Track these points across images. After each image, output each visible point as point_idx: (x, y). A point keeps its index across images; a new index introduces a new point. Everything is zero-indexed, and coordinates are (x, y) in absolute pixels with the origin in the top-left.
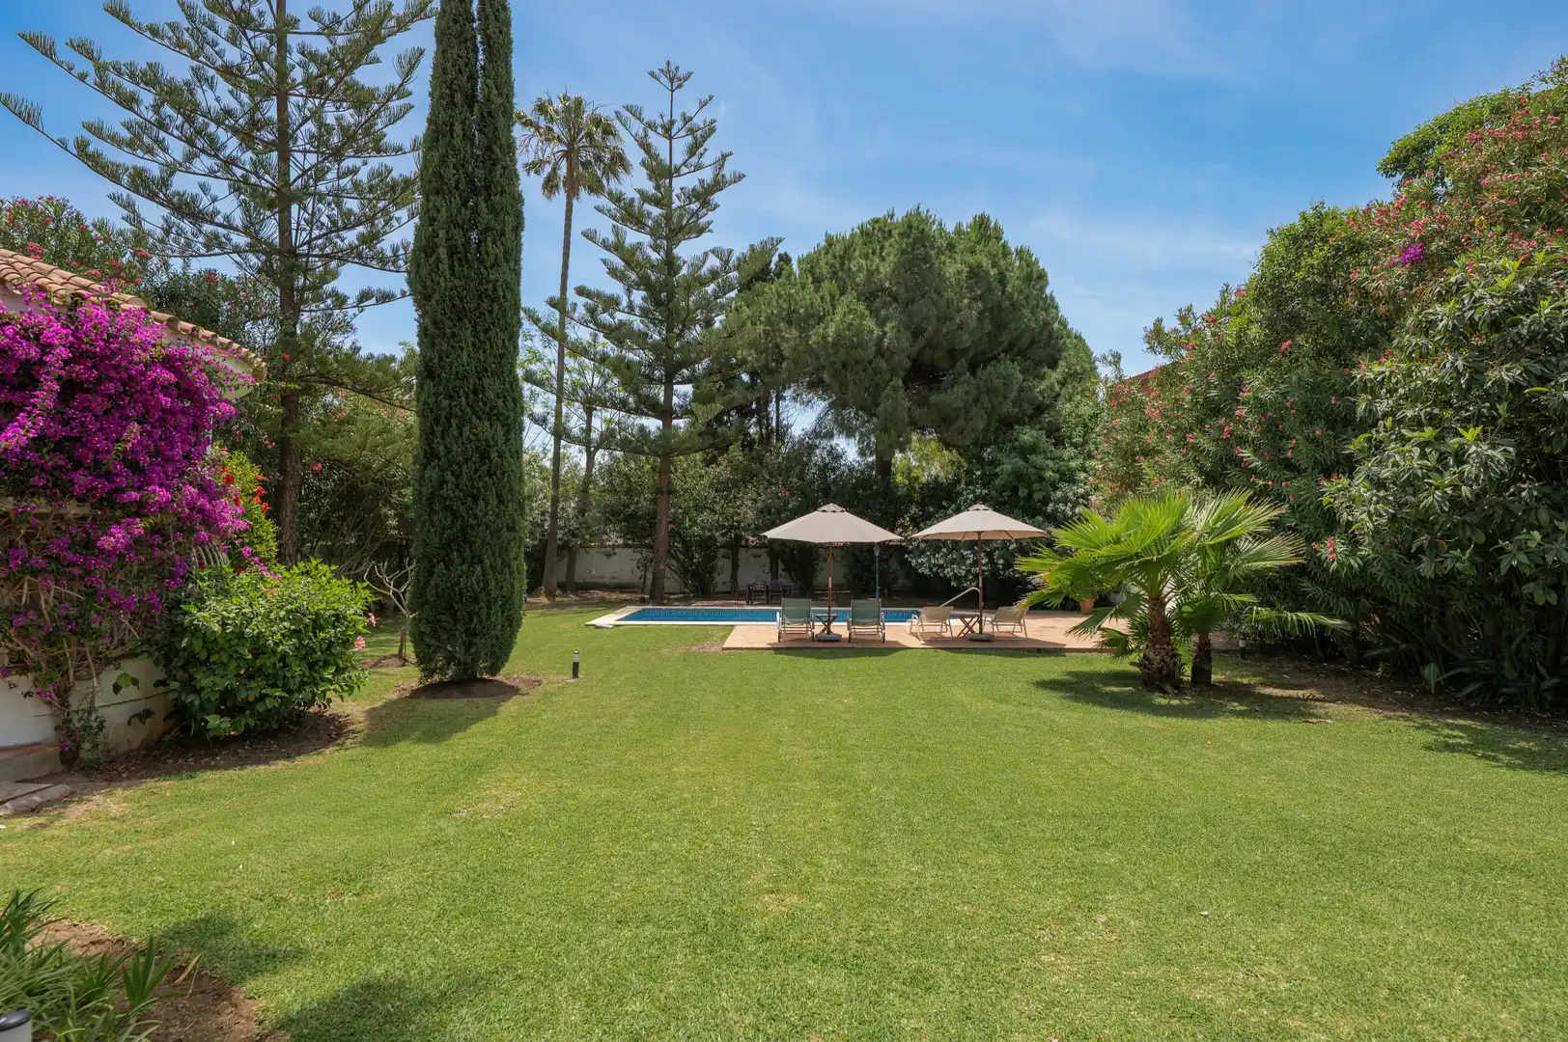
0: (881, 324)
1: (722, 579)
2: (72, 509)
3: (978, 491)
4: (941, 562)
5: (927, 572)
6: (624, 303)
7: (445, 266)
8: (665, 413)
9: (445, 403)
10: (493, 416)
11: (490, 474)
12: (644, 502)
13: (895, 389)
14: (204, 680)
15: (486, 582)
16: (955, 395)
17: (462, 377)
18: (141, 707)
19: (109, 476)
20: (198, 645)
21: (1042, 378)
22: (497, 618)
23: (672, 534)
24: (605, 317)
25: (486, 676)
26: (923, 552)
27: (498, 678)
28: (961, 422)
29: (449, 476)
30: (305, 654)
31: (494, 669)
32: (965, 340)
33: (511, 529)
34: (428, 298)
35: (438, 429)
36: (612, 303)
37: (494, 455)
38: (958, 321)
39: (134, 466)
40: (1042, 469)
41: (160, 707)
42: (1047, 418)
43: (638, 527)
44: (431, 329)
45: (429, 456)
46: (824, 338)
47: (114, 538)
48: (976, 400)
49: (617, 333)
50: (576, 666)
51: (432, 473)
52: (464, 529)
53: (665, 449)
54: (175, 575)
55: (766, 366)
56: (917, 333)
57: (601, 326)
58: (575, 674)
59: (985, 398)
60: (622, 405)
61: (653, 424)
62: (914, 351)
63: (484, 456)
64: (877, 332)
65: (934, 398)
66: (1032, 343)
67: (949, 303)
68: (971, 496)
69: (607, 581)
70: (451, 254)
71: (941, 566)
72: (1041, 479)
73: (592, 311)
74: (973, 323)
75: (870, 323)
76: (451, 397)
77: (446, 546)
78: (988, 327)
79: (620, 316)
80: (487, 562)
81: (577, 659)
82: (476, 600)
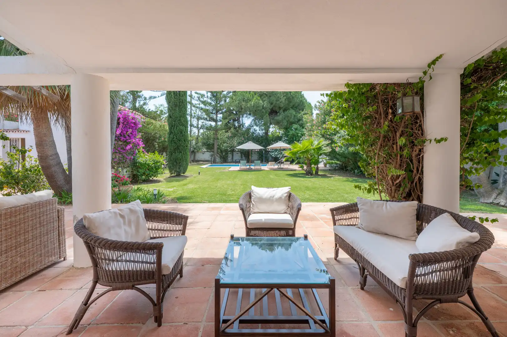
0: (263, 101)
1: (230, 159)
2: (120, 143)
3: (286, 138)
4: (277, 154)
5: (274, 156)
6: (206, 96)
7: (173, 97)
8: (216, 121)
9: (174, 123)
10: (183, 125)
11: (182, 136)
12: (211, 141)
13: (266, 116)
14: (140, 171)
15: (182, 157)
16: (279, 117)
17: (176, 118)
18: (129, 176)
19: (125, 137)
20: (140, 165)
21: (300, 113)
22: (184, 163)
23: (218, 148)
24: (202, 99)
25: (182, 174)
26: (273, 152)
27: (184, 175)
28: (281, 123)
29: (175, 136)
30: (155, 167)
31: (184, 173)
32: (282, 105)
33: (187, 146)
34: (170, 103)
35: (172, 128)
36: (203, 96)
37: (183, 132)
38: (280, 101)
39: (128, 136)
40: (298, 133)
41: (131, 176)
42: (301, 122)
43: (210, 147)
44: (170, 109)
45: (171, 133)
46: (251, 105)
47: (128, 148)
48: (284, 119)
49: (204, 103)
50: (199, 173)
51: (172, 136)
52: (178, 146)
53: (216, 129)
54: (134, 154)
55: (239, 110)
56: (272, 104)
57: (201, 101)
58: (199, 174)
59: (286, 118)
60: (206, 119)
61: (213, 124)
62: (271, 108)
63: (181, 133)
64: (262, 104)
65: (276, 118)
66: (298, 105)
67: (278, 97)
68: (284, 139)
69: (203, 160)
70: (174, 94)
71: (277, 155)
72: (298, 136)
73: (199, 98)
74: (284, 102)
75: (261, 102)
76: (175, 122)
77: (175, 149)
78: (287, 102)
79: (205, 99)
80: (182, 153)
81: (199, 171)
82: (181, 160)
